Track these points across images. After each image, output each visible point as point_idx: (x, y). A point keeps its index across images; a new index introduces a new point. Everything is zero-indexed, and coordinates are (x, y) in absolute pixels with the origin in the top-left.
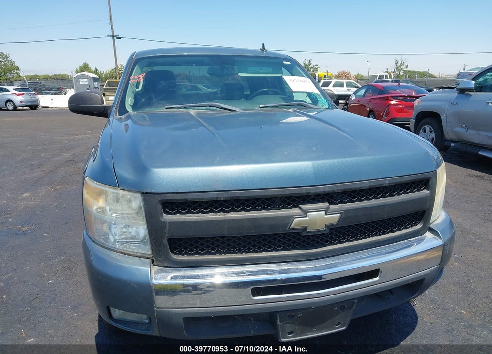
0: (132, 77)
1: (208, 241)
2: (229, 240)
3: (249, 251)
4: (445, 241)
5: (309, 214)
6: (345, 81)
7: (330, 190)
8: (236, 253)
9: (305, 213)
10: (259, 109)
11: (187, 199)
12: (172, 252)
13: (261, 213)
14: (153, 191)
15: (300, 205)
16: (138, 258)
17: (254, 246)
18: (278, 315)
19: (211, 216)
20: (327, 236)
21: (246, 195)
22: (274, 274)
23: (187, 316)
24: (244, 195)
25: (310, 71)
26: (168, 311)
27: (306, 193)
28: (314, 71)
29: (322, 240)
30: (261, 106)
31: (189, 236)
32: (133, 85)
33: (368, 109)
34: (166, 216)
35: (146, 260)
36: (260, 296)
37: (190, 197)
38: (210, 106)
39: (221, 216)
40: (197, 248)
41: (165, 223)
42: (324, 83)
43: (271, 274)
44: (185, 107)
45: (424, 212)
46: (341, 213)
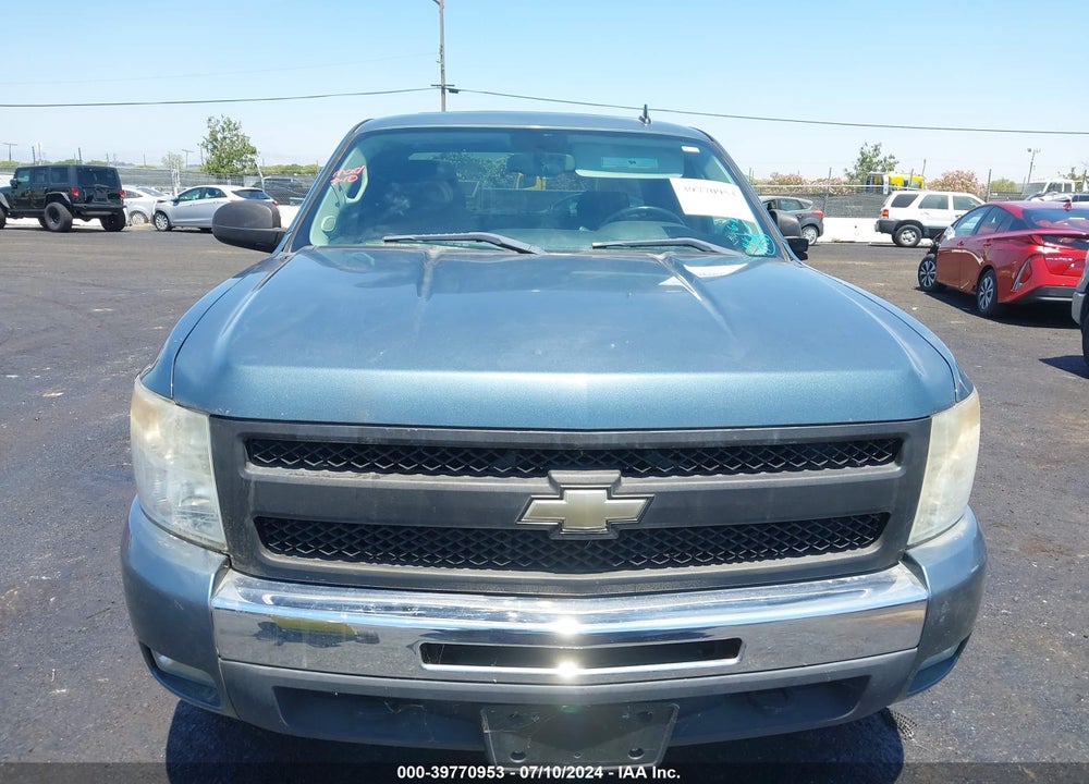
0: (339, 173)
1: (340, 532)
2: (386, 533)
3: (432, 562)
4: (936, 592)
5: (567, 492)
6: (950, 195)
7: (623, 442)
8: (403, 564)
9: (560, 491)
10: (592, 250)
11: (294, 436)
12: (267, 547)
13: (462, 481)
14: (227, 413)
15: (552, 471)
16: (202, 550)
17: (444, 552)
18: (482, 711)
19: (348, 478)
20: (616, 548)
21: (424, 438)
22: (476, 618)
23: (282, 685)
24: (419, 438)
25: (875, 170)
26: (244, 668)
27: (563, 445)
28: (884, 170)
29: (605, 554)
30: (595, 244)
31: (295, 516)
32: (340, 189)
33: (980, 261)
34: (254, 469)
35: (217, 556)
36: (437, 663)
37: (302, 432)
38: (478, 241)
39: (369, 479)
40: (317, 542)
41: (248, 482)
42: (899, 197)
43: (469, 618)
44: (426, 241)
45: (885, 517)
46: (647, 498)
